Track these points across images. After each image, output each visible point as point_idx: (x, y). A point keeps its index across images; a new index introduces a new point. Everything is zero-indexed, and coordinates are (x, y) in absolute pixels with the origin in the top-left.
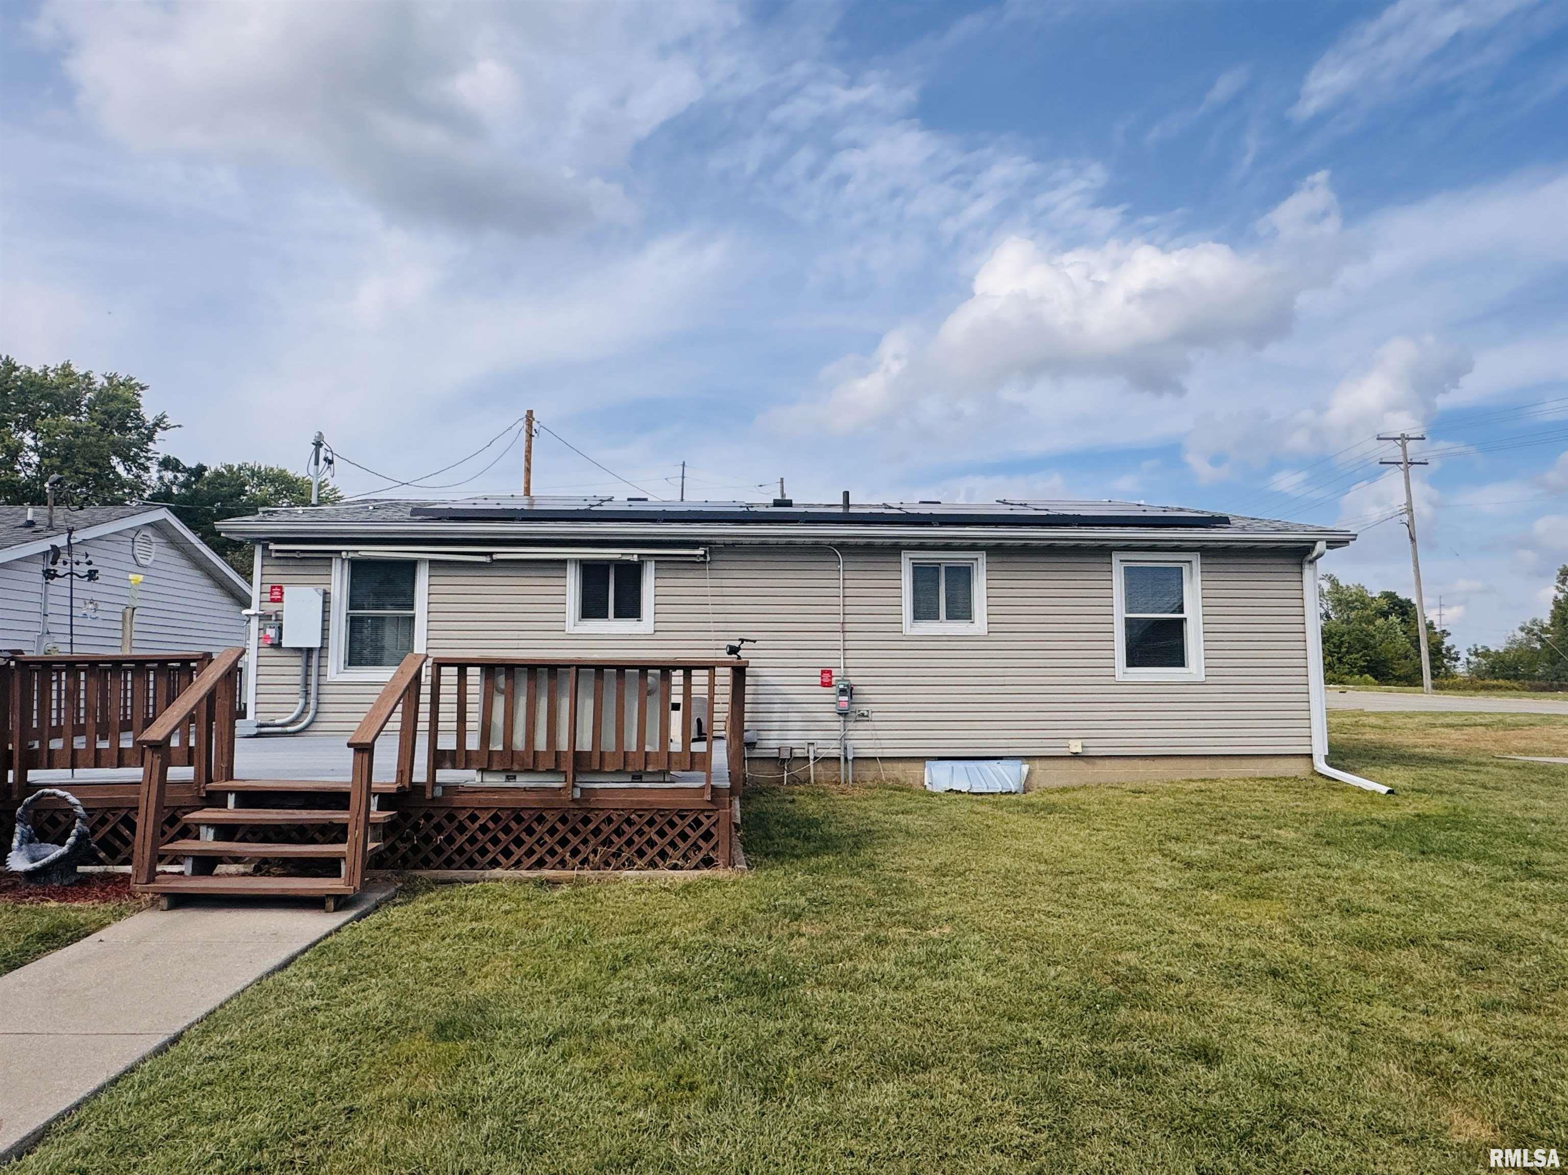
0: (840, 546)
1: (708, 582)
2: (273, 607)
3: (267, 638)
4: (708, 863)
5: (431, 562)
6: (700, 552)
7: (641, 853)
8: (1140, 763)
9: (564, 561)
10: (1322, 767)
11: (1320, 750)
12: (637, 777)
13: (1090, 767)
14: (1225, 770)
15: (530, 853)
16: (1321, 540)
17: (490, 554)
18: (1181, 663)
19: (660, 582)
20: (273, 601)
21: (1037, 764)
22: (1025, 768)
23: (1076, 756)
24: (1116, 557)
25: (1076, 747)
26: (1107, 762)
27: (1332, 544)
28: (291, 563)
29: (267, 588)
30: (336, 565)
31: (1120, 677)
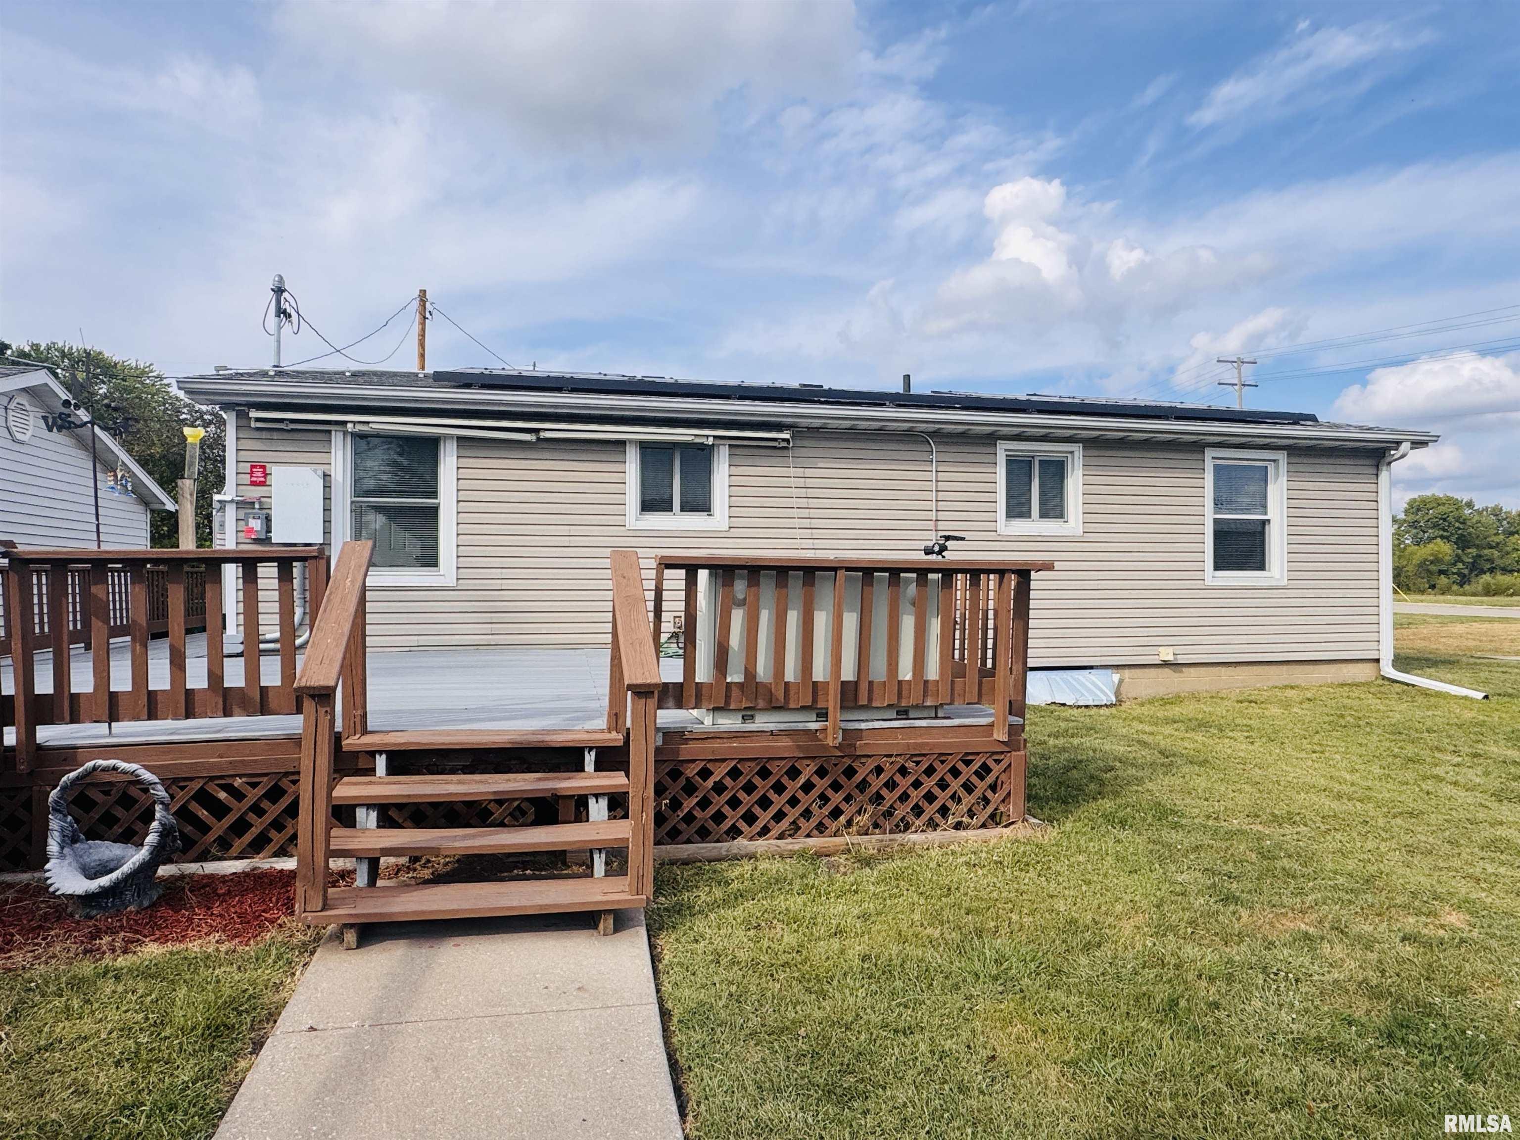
0: (935, 434)
1: (792, 471)
2: (254, 493)
3: (251, 530)
4: (994, 819)
5: (460, 439)
6: (786, 435)
7: (918, 811)
8: (1223, 670)
9: (622, 443)
10: (1388, 671)
11: (1387, 656)
12: (903, 713)
13: (1177, 675)
14: (1299, 675)
15: (779, 816)
16: (1407, 440)
17: (536, 431)
18: (1261, 566)
19: (735, 470)
20: (253, 484)
21: (1127, 673)
22: (1116, 677)
23: (1166, 664)
24: (1209, 453)
25: (1167, 655)
26: (1192, 670)
27: (1417, 444)
28: (275, 435)
29: (246, 467)
30: (337, 439)
31: (1209, 582)
